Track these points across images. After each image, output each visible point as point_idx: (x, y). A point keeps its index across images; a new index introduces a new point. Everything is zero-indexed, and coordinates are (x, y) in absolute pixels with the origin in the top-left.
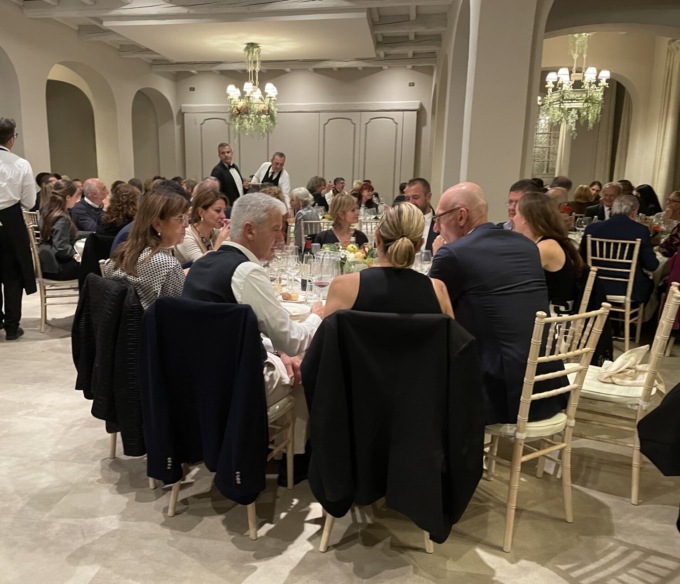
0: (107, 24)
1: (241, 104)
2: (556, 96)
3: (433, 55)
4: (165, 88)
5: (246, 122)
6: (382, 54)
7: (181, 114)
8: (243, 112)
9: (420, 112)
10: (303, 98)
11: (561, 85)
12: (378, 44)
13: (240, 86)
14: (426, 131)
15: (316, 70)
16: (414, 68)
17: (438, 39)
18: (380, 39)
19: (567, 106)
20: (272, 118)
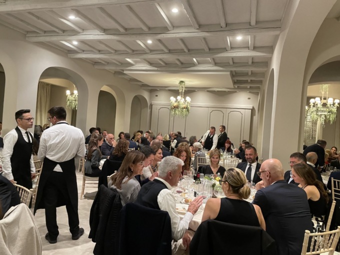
0: (125, 72)
1: (175, 104)
2: (315, 109)
3: (259, 88)
4: (146, 95)
5: (177, 112)
6: (236, 87)
7: (151, 105)
8: (176, 107)
9: (253, 110)
10: (202, 102)
11: (317, 105)
12: (235, 83)
13: (176, 97)
14: (256, 118)
15: (208, 91)
16: (250, 92)
17: (261, 82)
18: (236, 81)
19: (320, 113)
20: (188, 111)
